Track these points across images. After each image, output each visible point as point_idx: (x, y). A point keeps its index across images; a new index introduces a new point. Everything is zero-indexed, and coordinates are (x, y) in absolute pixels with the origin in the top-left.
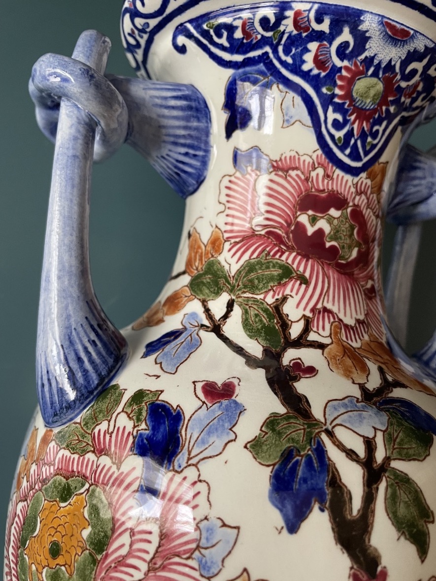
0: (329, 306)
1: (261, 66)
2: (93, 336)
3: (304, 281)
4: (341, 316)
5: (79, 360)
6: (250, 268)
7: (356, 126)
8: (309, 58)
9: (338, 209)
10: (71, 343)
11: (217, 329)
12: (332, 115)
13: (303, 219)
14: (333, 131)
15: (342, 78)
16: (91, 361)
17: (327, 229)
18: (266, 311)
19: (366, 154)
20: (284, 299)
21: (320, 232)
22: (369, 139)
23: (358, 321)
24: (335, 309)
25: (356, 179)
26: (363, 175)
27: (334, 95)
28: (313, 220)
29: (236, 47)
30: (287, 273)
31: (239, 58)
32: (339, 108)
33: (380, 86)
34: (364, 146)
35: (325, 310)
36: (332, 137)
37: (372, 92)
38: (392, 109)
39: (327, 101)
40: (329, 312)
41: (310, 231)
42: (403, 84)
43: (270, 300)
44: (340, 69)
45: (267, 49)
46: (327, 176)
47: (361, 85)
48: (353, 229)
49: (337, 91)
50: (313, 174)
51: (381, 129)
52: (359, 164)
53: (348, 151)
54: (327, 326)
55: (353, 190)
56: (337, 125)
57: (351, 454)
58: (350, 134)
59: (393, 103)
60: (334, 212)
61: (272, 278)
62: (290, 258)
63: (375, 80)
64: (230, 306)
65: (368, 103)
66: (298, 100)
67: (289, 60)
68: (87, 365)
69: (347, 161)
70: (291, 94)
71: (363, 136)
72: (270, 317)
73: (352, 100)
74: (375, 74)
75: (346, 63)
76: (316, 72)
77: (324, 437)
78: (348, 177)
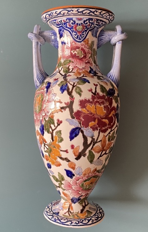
0: (77, 66)
1: (62, 27)
2: (41, 75)
3: (73, 62)
4: (79, 67)
5: (39, 79)
6: (65, 61)
7: (79, 34)
8: (68, 25)
9: (78, 49)
10: (38, 76)
11: (59, 72)
12: (74, 33)
13: (72, 52)
14: (75, 36)
15: (74, 27)
16: (41, 79)
17: (76, 53)
18: (67, 68)
19: (82, 38)
20: (70, 66)
21: (75, 54)
22: (82, 36)
23: (83, 68)
24: (78, 66)
25: (81, 43)
26: (83, 42)
27: (73, 30)
28: (74, 52)
29: (58, 25)
30: (70, 61)
31: (58, 26)
32: (75, 32)
33: (81, 27)
34: (81, 37)
35: (76, 67)
36: (75, 37)
37: (80, 28)
38: (86, 29)
39: (73, 31)
40: (77, 67)
41: (74, 54)
42: (86, 25)
43: (67, 66)
44: (73, 26)
45: (62, 25)
46: (75, 44)
47: (77, 28)
48: (82, 52)
49: (74, 29)
50: (73, 44)
51: (84, 33)
52: (81, 40)
53: (78, 39)
54: (76, 69)
55: (81, 45)
56: (75, 35)
57: (71, 84)
58: (78, 36)
59: (85, 28)
60: (77, 50)
61: (68, 63)
62: (71, 59)
63: (80, 26)
64: (62, 68)
65: (80, 30)
66: (68, 32)
67: (65, 26)
68: (40, 79)
69: (78, 40)
70: (67, 31)
71: (81, 35)
72: (67, 69)
73: (77, 30)
74: (79, 25)
75: (74, 25)
76: (69, 27)
77: (68, 83)
78: (79, 43)
